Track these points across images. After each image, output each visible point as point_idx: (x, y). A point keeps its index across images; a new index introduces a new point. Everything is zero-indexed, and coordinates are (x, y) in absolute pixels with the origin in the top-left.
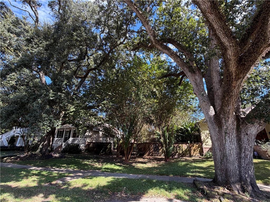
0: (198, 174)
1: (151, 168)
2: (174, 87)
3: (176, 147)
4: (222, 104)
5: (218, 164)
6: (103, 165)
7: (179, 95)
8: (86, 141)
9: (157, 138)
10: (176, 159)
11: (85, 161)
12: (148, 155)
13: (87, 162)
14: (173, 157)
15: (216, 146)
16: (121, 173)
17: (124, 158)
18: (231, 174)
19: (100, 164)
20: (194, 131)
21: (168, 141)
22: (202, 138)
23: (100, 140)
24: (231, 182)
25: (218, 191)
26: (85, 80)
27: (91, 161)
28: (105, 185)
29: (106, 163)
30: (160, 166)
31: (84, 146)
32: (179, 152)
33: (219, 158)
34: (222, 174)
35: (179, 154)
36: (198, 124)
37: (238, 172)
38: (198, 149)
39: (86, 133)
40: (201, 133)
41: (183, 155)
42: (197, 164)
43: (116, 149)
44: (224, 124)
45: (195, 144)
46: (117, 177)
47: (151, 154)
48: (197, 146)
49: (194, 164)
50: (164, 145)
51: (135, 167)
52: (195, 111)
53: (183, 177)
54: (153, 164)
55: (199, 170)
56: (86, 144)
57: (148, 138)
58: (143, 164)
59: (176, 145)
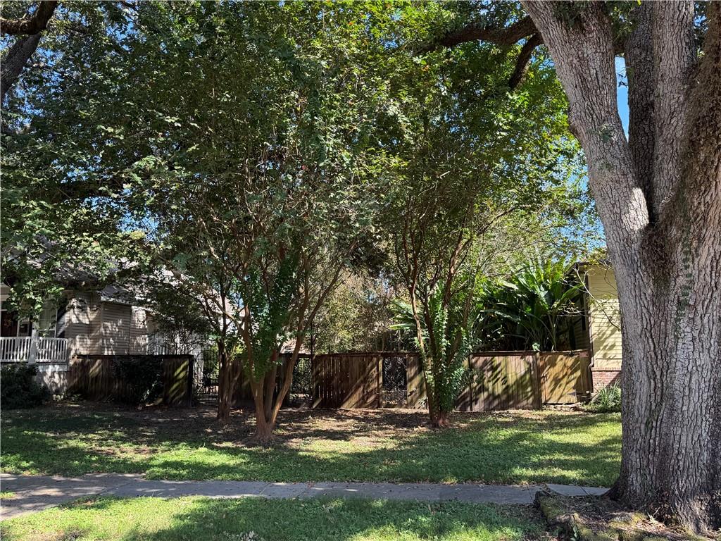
0: (558, 472)
1: (371, 454)
2: (485, 97)
3: (482, 368)
4: (683, 179)
5: (637, 432)
6: (154, 451)
7: (504, 134)
8: (70, 350)
9: (402, 331)
10: (476, 417)
11: (70, 438)
12: (360, 404)
13: (82, 439)
14: (463, 409)
15: (637, 358)
16: (237, 480)
17: (253, 421)
18: (681, 463)
19: (144, 447)
20: (562, 301)
21: (445, 342)
22: (594, 329)
23: (138, 345)
24: (677, 492)
25: (622, 526)
26: (37, 41)
27: (97, 437)
28: (167, 528)
29: (167, 443)
30: (408, 447)
31: (59, 373)
32: (490, 389)
33: (644, 405)
34: (648, 466)
35: (491, 398)
36: (581, 272)
37: (706, 456)
38: (573, 377)
39: (65, 312)
40: (592, 309)
41: (510, 398)
42: (562, 434)
43: (216, 384)
44: (681, 265)
45: (560, 357)
46: (218, 497)
47: (372, 398)
48: (570, 361)
49: (547, 436)
50: (430, 362)
51: (301, 453)
52: (570, 213)
53: (497, 483)
54: (377, 439)
55: (563, 457)
56: (71, 363)
57: (361, 333)
58: (338, 439)
59: (482, 360)
